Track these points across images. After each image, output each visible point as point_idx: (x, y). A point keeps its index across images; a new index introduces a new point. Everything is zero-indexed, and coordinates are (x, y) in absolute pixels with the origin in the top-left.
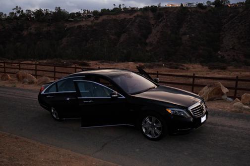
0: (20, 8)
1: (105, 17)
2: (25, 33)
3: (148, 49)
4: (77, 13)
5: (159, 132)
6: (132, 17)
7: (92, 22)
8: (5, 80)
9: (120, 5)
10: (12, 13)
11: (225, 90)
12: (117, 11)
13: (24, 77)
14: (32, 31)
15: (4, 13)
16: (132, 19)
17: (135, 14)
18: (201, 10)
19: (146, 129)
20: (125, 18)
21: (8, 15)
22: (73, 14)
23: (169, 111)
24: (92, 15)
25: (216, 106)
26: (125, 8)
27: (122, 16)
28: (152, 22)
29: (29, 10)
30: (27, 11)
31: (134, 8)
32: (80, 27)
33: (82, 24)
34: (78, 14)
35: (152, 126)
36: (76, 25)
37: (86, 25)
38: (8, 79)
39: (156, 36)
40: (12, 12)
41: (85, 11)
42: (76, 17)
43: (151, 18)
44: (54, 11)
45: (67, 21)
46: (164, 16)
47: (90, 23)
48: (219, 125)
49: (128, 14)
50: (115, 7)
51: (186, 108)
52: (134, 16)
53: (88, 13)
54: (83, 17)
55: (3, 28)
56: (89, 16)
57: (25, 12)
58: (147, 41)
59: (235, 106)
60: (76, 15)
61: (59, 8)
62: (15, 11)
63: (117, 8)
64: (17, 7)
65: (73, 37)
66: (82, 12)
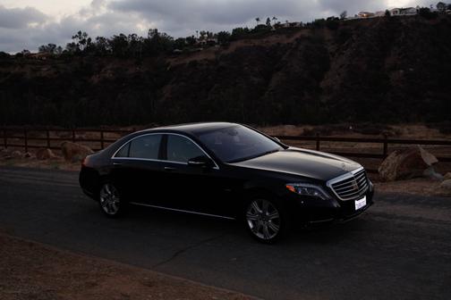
0: (85, 35)
1: (239, 43)
2: (95, 79)
3: (324, 99)
4: (188, 39)
5: (275, 228)
6: (291, 40)
7: (216, 53)
8: (44, 159)
9: (268, 20)
10: (72, 45)
11: (430, 159)
12: (262, 31)
13: (75, 152)
14: (107, 75)
15: (57, 46)
16: (292, 44)
17: (298, 35)
18: (426, 22)
19: (253, 222)
20: (279, 44)
21: (64, 48)
22: (181, 40)
23: (291, 187)
24: (216, 40)
25: (407, 188)
26: (277, 25)
27: (273, 40)
28: (331, 48)
29: (101, 38)
30: (97, 39)
31: (295, 24)
32: (194, 64)
33: (199, 58)
34: (191, 40)
35: (263, 216)
36: (188, 61)
37: (206, 60)
38: (48, 156)
39: (339, 74)
40: (71, 41)
41: (202, 34)
42: (186, 45)
43: (329, 41)
44: (146, 36)
45: (171, 54)
46: (354, 37)
47: (212, 57)
48: (397, 218)
49: (284, 36)
50: (260, 23)
51: (322, 183)
52: (297, 39)
53: (208, 38)
54: (199, 46)
55: (56, 73)
56: (211, 44)
57: (94, 41)
58: (322, 84)
59: (442, 187)
60: (186, 42)
61: (156, 30)
62: (76, 41)
63: (262, 26)
64: (80, 33)
65: (182, 83)
66: (198, 36)
